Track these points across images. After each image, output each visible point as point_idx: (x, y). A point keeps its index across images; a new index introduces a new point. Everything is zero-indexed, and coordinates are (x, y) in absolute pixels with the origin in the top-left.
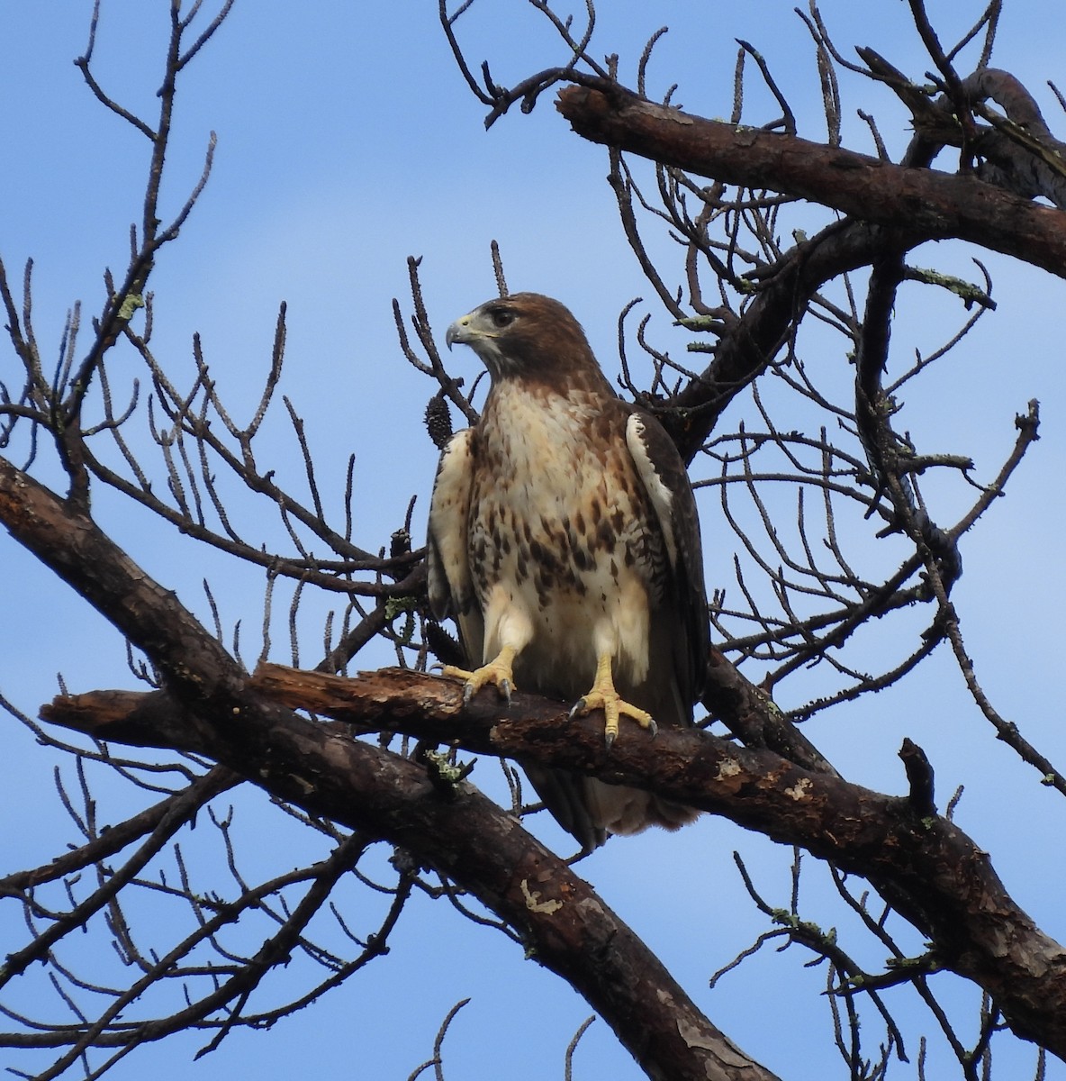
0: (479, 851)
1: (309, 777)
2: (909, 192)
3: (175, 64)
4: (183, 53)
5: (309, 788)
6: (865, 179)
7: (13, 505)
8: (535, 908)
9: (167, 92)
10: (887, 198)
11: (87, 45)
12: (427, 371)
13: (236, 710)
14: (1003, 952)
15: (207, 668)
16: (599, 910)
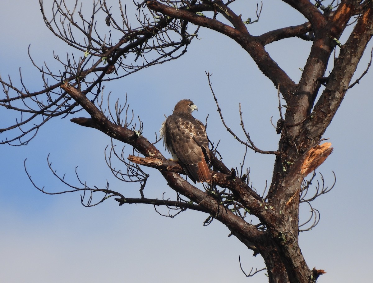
0: (142, 146)
1: (115, 134)
2: (205, 22)
3: (94, 13)
4: (95, 11)
5: (115, 135)
6: (198, 19)
7: (69, 89)
8: (150, 155)
9: (93, 17)
10: (201, 23)
11: (80, 10)
12: (106, 12)
13: (104, 123)
14: (245, 199)
15: (99, 117)
16: (161, 155)
